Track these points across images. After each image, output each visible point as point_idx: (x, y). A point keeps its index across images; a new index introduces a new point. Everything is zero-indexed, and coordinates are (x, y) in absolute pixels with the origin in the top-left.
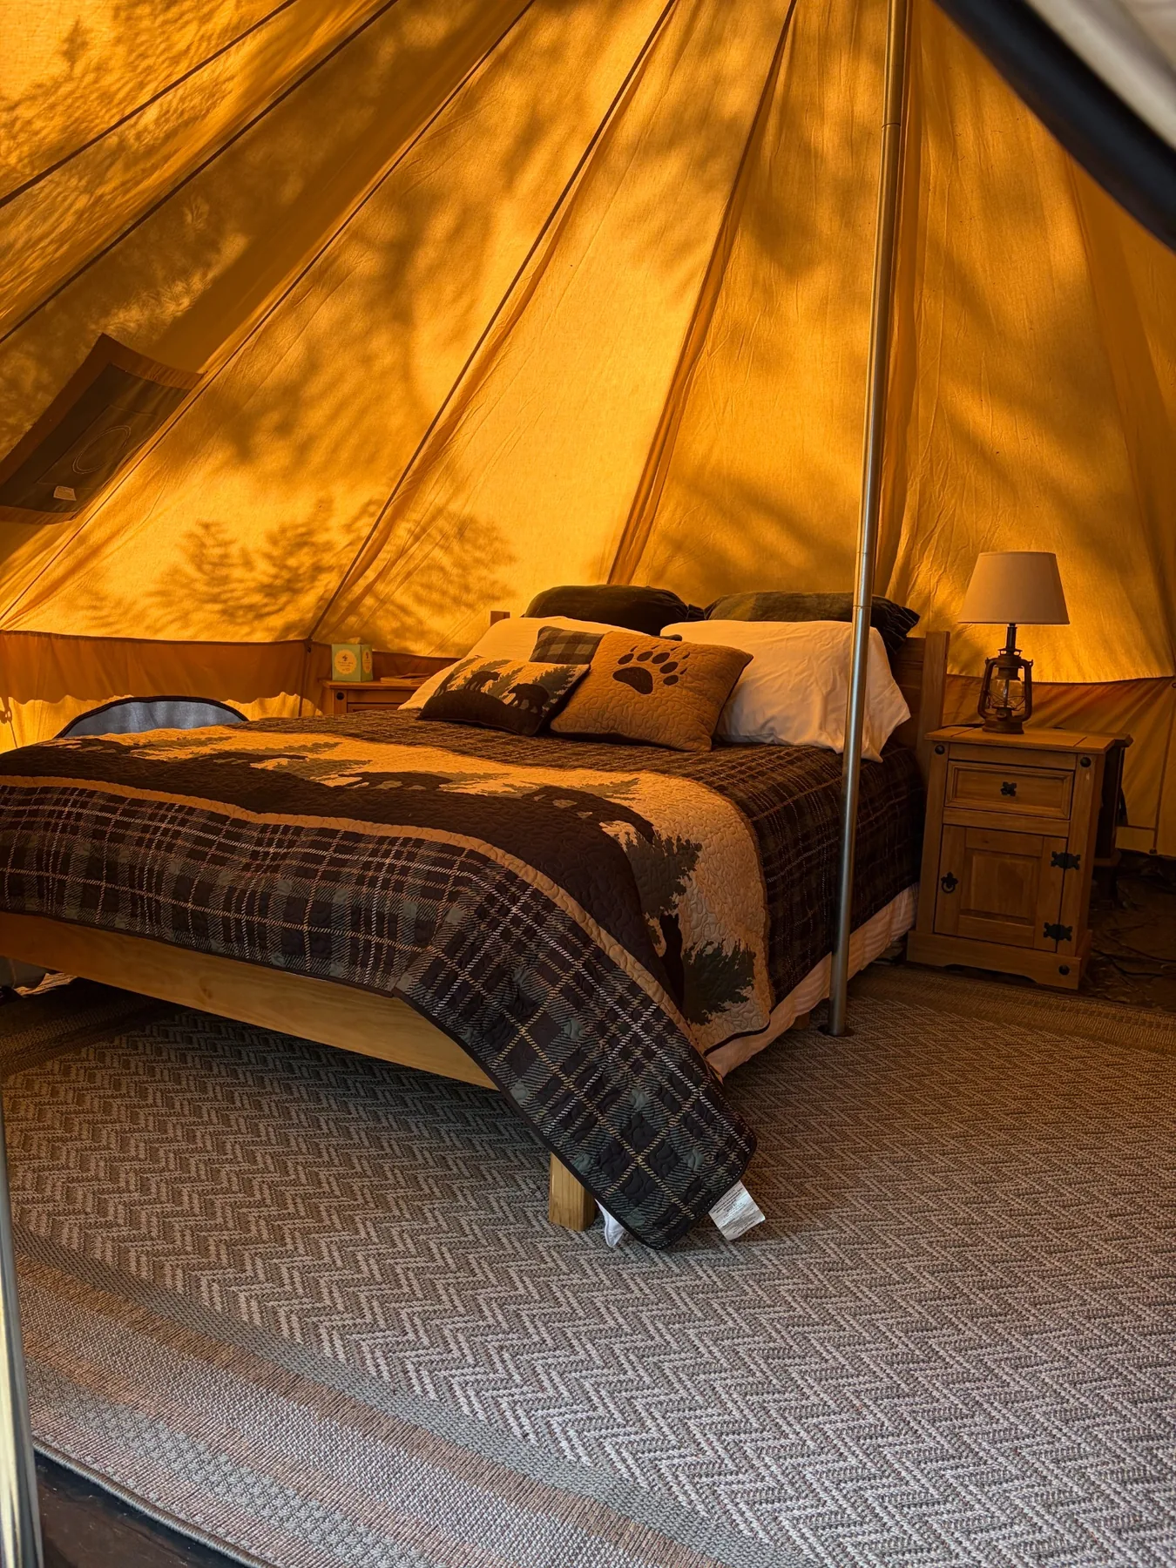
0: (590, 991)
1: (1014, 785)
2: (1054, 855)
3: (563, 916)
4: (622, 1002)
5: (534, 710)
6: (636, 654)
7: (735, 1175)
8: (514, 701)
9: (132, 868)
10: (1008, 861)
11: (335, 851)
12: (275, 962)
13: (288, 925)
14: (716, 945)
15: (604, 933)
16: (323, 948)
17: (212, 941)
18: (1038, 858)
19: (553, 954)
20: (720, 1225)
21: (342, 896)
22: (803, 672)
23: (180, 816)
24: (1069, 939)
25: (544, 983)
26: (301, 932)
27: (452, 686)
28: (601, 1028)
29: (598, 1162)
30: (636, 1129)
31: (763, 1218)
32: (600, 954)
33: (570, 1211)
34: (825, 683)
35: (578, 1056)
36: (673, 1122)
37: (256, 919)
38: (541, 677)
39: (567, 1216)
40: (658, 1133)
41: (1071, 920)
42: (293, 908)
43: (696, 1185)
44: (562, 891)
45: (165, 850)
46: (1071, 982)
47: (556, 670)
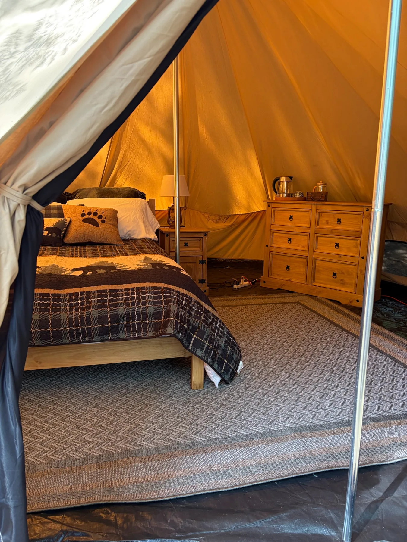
1: (187, 243)
2: (200, 261)
5: (58, 237)
6: (86, 213)
7: (240, 358)
8: (48, 234)
10: (188, 264)
11: (110, 297)
12: (96, 340)
13: (101, 326)
15: (203, 303)
18: (195, 262)
22: (134, 215)
24: (205, 283)
26: (108, 326)
28: (212, 329)
29: (219, 365)
30: (224, 353)
32: (205, 309)
33: (199, 384)
34: (142, 218)
35: (210, 338)
37: (86, 327)
39: (198, 386)
40: (227, 353)
41: (205, 278)
42: (102, 319)
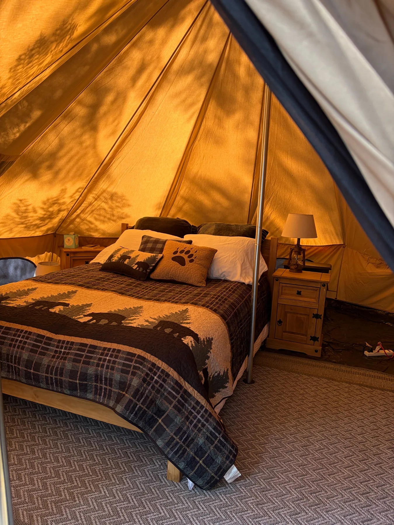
0: (183, 405)
1: (301, 292)
2: (313, 314)
3: (173, 379)
4: (194, 408)
5: (144, 272)
6: (179, 251)
7: (232, 463)
8: (137, 268)
9: (8, 355)
10: (299, 316)
11: (87, 353)
12: (65, 392)
13: (71, 380)
14: (218, 372)
15: (186, 383)
16: (84, 388)
17: (41, 384)
18: (308, 315)
19: (169, 393)
20: (227, 479)
21: (91, 370)
22: (234, 256)
23: (26, 335)
24: (318, 341)
25: (167, 404)
26: (76, 383)
27: (113, 259)
28: (187, 418)
29: (187, 465)
30: (200, 451)
31: (240, 475)
32: (186, 391)
33: (175, 476)
34: (241, 260)
35: (180, 429)
36: (212, 448)
37: (59, 377)
38: (146, 259)
39: (173, 478)
40: (207, 452)
41: (319, 335)
42: (73, 374)
43: (220, 468)
44: (172, 369)
45: (21, 349)
46: (318, 355)
47: (151, 256)
